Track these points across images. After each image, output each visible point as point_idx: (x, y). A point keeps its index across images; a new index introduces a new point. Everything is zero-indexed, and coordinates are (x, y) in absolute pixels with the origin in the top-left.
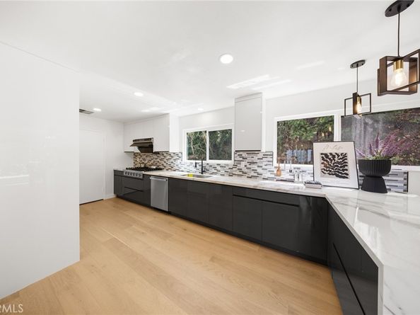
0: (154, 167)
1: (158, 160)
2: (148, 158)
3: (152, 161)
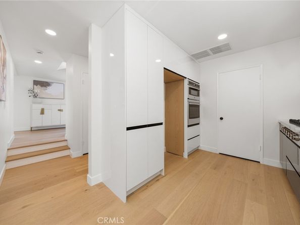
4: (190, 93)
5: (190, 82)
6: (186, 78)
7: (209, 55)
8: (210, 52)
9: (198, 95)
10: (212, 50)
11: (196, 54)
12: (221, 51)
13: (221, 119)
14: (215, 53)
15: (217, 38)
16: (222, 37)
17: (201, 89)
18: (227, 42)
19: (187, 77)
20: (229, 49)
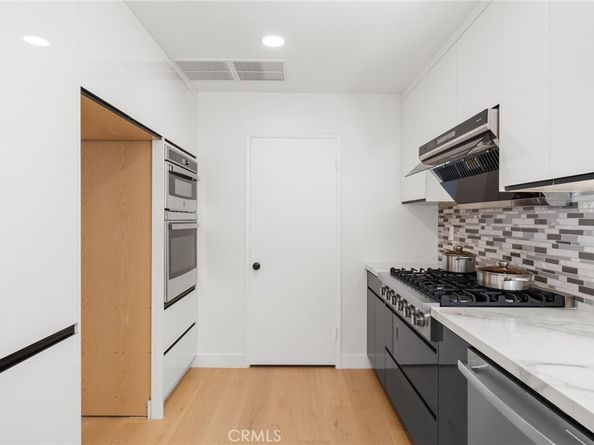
0: (513, 284)
1: (539, 239)
2: (490, 231)
3: (507, 247)
4: (172, 191)
5: (172, 154)
6: (160, 137)
7: (228, 79)
8: (233, 71)
9: (194, 196)
10: (239, 66)
11: (193, 63)
12: (260, 78)
13: (256, 267)
14: (244, 77)
15: (260, 40)
16: (273, 41)
17: (201, 175)
18: (280, 60)
19: (165, 136)
20: (280, 78)
